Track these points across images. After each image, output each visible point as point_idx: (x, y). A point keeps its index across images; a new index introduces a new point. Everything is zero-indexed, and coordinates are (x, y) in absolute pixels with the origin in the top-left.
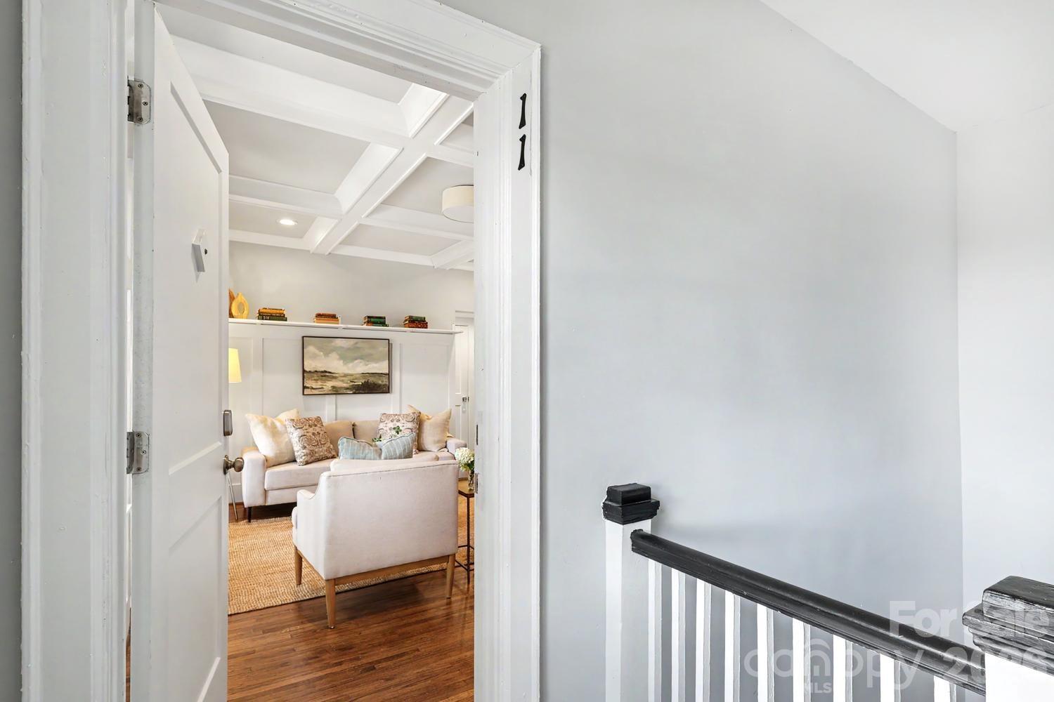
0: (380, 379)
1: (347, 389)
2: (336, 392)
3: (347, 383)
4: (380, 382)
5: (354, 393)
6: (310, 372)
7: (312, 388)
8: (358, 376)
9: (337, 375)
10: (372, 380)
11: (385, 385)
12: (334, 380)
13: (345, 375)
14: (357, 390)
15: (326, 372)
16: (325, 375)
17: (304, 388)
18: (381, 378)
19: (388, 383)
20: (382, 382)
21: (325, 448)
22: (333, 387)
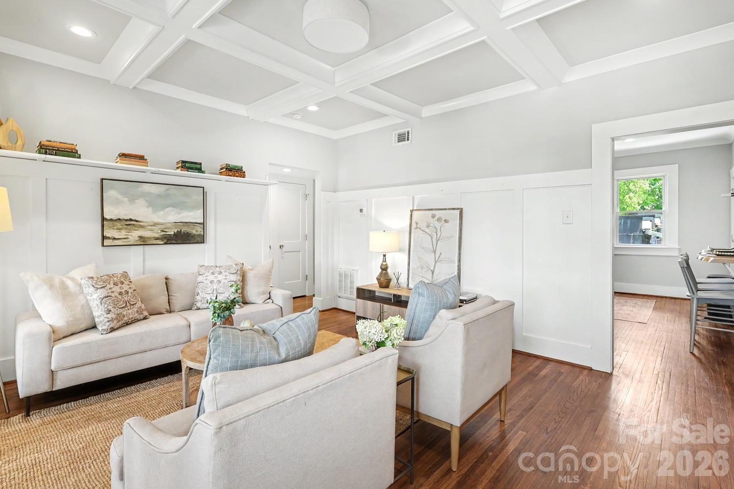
0: (194, 229)
1: (157, 239)
2: (143, 242)
3: (158, 233)
4: (194, 232)
5: (166, 243)
6: (111, 220)
7: (115, 239)
8: (169, 225)
9: (146, 224)
10: (184, 229)
11: (199, 235)
12: (143, 229)
13: (155, 224)
14: (168, 240)
15: (131, 220)
16: (130, 223)
17: (104, 238)
18: (195, 227)
19: (203, 234)
20: (197, 231)
21: (135, 310)
22: (141, 237)
